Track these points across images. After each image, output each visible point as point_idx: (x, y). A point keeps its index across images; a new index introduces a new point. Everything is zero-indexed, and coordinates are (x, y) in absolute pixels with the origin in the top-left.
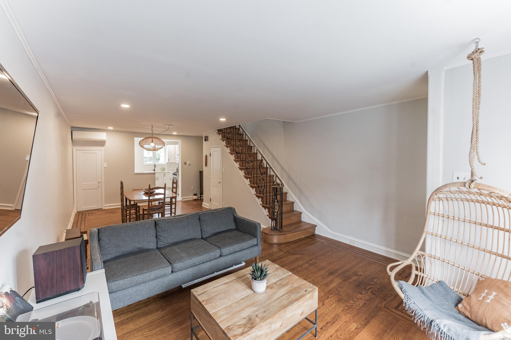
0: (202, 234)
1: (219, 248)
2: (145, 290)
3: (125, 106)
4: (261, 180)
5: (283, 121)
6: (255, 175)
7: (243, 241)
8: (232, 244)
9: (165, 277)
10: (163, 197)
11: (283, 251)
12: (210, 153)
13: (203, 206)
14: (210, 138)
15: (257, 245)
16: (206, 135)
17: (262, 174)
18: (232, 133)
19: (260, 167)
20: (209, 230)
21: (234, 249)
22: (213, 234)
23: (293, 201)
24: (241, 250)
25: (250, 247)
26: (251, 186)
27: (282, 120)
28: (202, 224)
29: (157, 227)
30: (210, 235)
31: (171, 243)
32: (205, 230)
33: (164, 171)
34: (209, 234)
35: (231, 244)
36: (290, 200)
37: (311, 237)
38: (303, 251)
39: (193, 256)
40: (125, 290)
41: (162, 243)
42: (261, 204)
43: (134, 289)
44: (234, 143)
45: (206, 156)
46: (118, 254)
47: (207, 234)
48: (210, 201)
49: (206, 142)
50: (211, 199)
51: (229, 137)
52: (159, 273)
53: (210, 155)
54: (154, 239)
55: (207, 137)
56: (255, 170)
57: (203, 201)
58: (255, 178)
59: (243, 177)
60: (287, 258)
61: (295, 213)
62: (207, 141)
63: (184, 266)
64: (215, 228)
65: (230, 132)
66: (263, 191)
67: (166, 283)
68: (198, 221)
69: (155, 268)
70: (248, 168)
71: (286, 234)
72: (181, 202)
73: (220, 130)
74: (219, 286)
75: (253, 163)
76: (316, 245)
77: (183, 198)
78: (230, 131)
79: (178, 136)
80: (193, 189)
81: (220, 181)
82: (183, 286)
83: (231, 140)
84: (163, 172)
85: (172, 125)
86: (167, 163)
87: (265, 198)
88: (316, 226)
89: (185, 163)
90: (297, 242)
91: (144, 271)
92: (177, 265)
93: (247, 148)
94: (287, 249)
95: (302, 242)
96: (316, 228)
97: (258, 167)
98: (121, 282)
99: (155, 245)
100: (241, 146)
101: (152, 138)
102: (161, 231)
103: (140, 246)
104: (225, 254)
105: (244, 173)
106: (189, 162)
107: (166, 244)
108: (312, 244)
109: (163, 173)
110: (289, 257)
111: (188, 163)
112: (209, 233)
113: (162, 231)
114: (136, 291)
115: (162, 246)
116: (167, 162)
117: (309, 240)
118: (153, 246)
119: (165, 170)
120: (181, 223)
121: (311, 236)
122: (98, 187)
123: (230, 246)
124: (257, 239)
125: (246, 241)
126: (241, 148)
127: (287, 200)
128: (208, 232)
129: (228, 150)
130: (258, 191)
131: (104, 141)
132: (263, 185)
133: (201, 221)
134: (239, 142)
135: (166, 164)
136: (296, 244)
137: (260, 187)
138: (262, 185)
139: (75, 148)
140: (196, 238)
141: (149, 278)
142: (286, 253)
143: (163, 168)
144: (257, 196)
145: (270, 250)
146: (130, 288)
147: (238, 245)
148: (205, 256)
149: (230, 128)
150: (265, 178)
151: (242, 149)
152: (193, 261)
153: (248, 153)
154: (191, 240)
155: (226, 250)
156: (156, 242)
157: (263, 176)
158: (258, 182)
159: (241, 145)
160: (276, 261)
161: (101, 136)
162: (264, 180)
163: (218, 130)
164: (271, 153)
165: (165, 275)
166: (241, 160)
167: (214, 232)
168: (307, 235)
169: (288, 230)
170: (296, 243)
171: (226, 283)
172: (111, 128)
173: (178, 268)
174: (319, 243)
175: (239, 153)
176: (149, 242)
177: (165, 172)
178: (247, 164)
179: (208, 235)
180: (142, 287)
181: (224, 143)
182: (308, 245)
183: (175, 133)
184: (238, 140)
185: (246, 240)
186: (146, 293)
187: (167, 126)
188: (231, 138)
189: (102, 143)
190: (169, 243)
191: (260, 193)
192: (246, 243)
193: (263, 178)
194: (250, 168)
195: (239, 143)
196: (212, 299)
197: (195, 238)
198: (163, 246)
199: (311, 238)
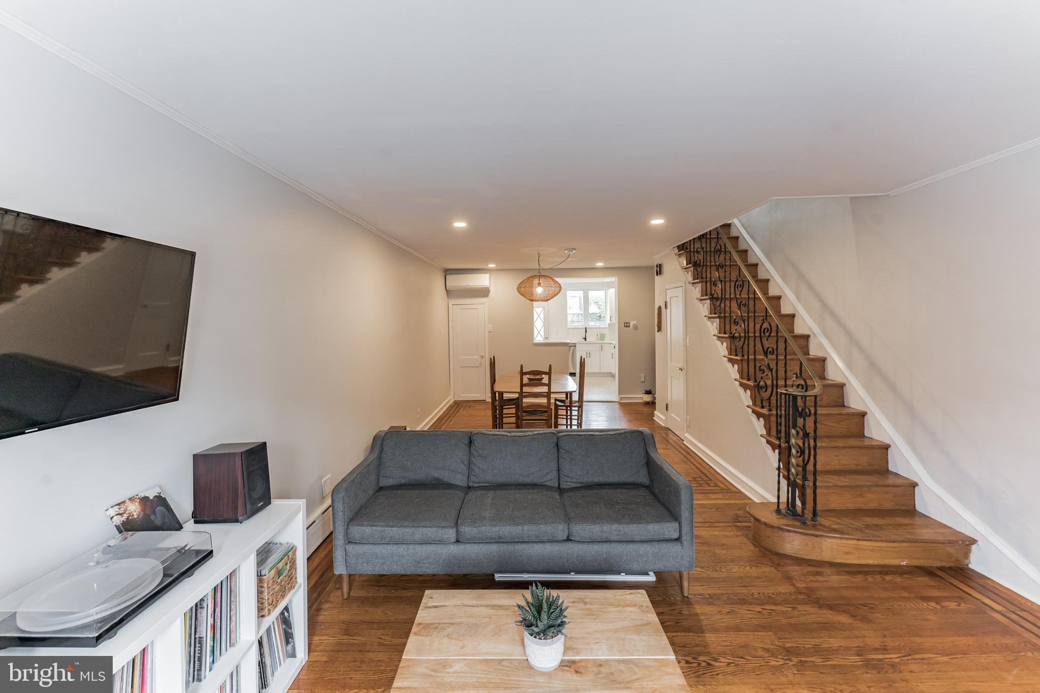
0: (559, 479)
1: (568, 520)
2: (407, 557)
3: (460, 225)
4: (766, 369)
5: (852, 198)
6: (752, 355)
7: (636, 518)
8: (602, 519)
9: (443, 546)
10: (547, 391)
11: (794, 585)
12: (666, 302)
13: (654, 420)
14: (665, 269)
15: (678, 539)
16: (659, 262)
17: (765, 354)
18: (705, 250)
19: (762, 334)
20: (576, 474)
21: (602, 531)
22: (584, 485)
23: (887, 441)
24: (623, 541)
25: (657, 541)
26: (742, 385)
27: (849, 195)
28: (563, 458)
29: (473, 447)
30: (579, 485)
31: (492, 483)
32: (565, 471)
33: (603, 340)
34: (575, 483)
35: (598, 519)
36: (875, 437)
37: (940, 573)
38: (872, 608)
39: (501, 522)
40: (376, 546)
41: (476, 480)
42: (761, 436)
43: (391, 549)
44: (709, 276)
45: (660, 308)
46: (403, 481)
47: (569, 482)
48: (667, 410)
49: (659, 276)
50: (667, 404)
51: (698, 262)
52: (429, 534)
53: (666, 305)
54: (464, 468)
55: (660, 265)
56: (751, 340)
57: (655, 408)
58: (752, 364)
59: (726, 359)
60: (794, 608)
61: (891, 480)
62: (660, 274)
63: (479, 535)
64: (590, 472)
65: (700, 250)
66: (770, 398)
67: (444, 558)
68: (555, 450)
69: (424, 524)
70: (736, 338)
71: (822, 536)
72: (617, 406)
73: (683, 247)
74: (478, 606)
75: (746, 324)
76: (943, 607)
77: (621, 398)
78: (700, 246)
79: (608, 270)
80: (643, 380)
81: (681, 366)
82: (497, 576)
83: (701, 268)
84: (602, 342)
85: (575, 249)
86: (608, 324)
87: (773, 419)
88: (974, 541)
89: (627, 325)
90: (866, 573)
91: (407, 523)
92: (468, 530)
93: (734, 285)
94: (812, 581)
95: (888, 578)
96: (974, 547)
97: (757, 334)
98: (367, 530)
99: (465, 479)
100: (721, 281)
101: (540, 276)
102: (476, 454)
103: (436, 475)
104: (577, 539)
105: (726, 348)
106: (635, 322)
107: (483, 483)
108: (926, 599)
109: (600, 343)
110: (800, 607)
111: (632, 323)
112: (574, 481)
113: (478, 456)
114: (392, 553)
115: (475, 485)
116: (609, 322)
117: (925, 580)
118: (459, 480)
119: (604, 337)
120: (515, 447)
121: (942, 569)
122: (481, 364)
123: (594, 523)
124: (680, 526)
125: (643, 522)
126: (720, 286)
127: (866, 434)
128: (572, 478)
129: (696, 291)
130: (758, 399)
131: (486, 288)
132: (769, 382)
133: (561, 451)
134: (718, 270)
135: (607, 326)
136: (859, 579)
137: (761, 387)
138: (767, 384)
139: (452, 301)
140: (545, 486)
141: (412, 538)
142: (800, 593)
143: (601, 334)
144: (754, 412)
145: (754, 568)
146: (384, 546)
147: (615, 526)
148: (526, 528)
149: (700, 238)
150: (773, 366)
151: (723, 288)
152: (499, 531)
153: (737, 299)
154: (534, 486)
155: (581, 530)
156: (467, 474)
157: (769, 360)
158: (759, 375)
159: (721, 279)
160: (750, 604)
161: (482, 280)
162: (771, 370)
163: (678, 247)
164: (817, 296)
165: (440, 542)
166: (722, 317)
167: (587, 480)
168: (922, 561)
169: (835, 527)
170: (859, 573)
171: (494, 607)
172: (492, 266)
173: (468, 536)
174: (963, 605)
175: (717, 299)
176: (453, 471)
177: (605, 341)
178: (733, 325)
179: (573, 485)
180: (402, 549)
181: (689, 277)
182: (907, 595)
183: (600, 264)
184: (716, 265)
185: (643, 519)
186: (409, 565)
187: (566, 252)
188: (702, 264)
189: (483, 292)
190: (488, 483)
191: (762, 404)
192: (641, 526)
193: (768, 364)
194: (740, 337)
195: (717, 273)
196: (436, 628)
197: (544, 484)
198: (478, 485)
199: (937, 576)
